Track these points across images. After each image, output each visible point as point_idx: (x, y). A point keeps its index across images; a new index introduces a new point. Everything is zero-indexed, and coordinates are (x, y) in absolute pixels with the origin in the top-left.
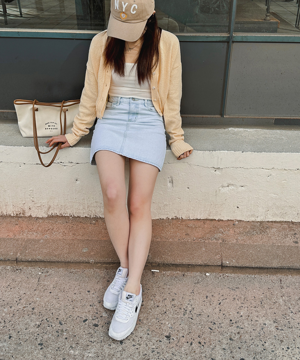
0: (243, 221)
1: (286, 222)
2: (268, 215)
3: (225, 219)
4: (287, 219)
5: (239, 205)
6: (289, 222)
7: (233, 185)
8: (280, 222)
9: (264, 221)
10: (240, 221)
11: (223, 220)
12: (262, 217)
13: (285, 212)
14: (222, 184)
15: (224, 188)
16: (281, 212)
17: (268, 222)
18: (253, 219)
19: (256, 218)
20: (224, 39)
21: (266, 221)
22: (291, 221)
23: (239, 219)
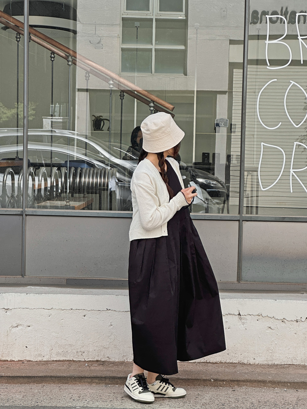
0: (32, 361)
1: (68, 360)
2: (52, 354)
3: (16, 359)
4: (68, 358)
5: (27, 344)
6: (71, 361)
7: (21, 325)
8: (63, 361)
9: (49, 360)
10: (29, 361)
11: (14, 361)
12: (48, 357)
13: (66, 351)
14: (12, 325)
15: (14, 328)
16: (63, 351)
17: (53, 361)
18: (40, 359)
19: (43, 358)
20: (19, 213)
21: (51, 360)
22: (72, 360)
23: (28, 359)
